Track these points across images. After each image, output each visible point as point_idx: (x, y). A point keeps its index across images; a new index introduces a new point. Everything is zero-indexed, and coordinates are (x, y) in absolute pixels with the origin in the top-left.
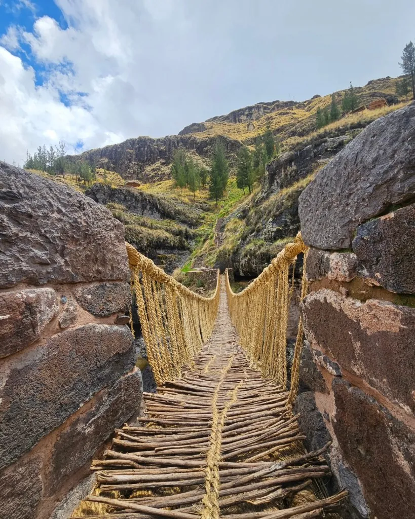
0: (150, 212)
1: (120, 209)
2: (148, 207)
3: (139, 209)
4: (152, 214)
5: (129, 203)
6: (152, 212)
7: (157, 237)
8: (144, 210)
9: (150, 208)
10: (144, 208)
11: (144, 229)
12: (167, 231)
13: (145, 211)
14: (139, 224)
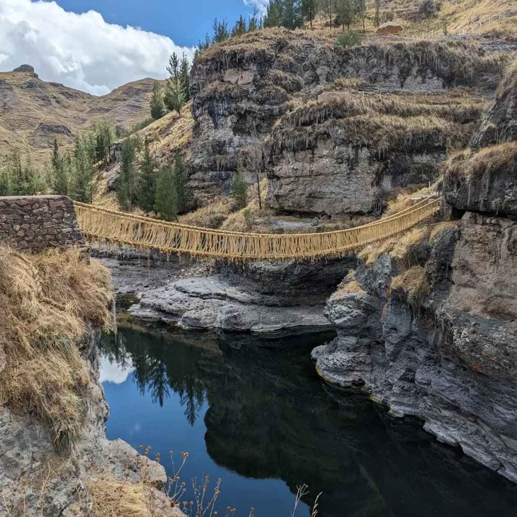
0: (419, 79)
1: (353, 87)
2: (414, 71)
3: (395, 77)
4: (424, 82)
5: (374, 70)
6: (424, 77)
7: (413, 131)
8: (405, 79)
9: (420, 72)
10: (404, 74)
11: (387, 119)
12: (443, 115)
13: (409, 79)
14: (380, 111)
